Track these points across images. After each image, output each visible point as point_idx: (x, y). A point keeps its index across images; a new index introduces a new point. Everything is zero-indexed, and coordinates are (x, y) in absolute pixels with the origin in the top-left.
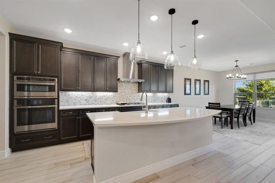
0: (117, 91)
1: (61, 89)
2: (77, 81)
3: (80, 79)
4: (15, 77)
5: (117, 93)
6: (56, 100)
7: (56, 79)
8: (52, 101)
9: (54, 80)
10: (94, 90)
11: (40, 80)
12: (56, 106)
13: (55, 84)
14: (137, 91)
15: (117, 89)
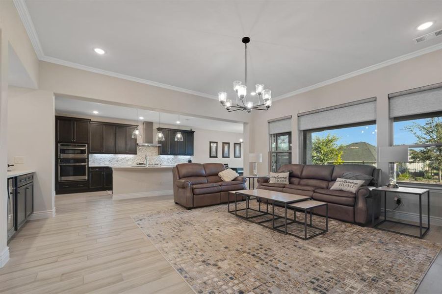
0: (136, 154)
1: (89, 153)
2: (102, 146)
3: (104, 144)
4: (59, 144)
5: (136, 155)
6: (87, 160)
7: (87, 145)
8: (84, 160)
9: (85, 146)
10: (116, 153)
11: (75, 146)
12: (86, 164)
13: (86, 148)
14: (157, 153)
15: (136, 152)
